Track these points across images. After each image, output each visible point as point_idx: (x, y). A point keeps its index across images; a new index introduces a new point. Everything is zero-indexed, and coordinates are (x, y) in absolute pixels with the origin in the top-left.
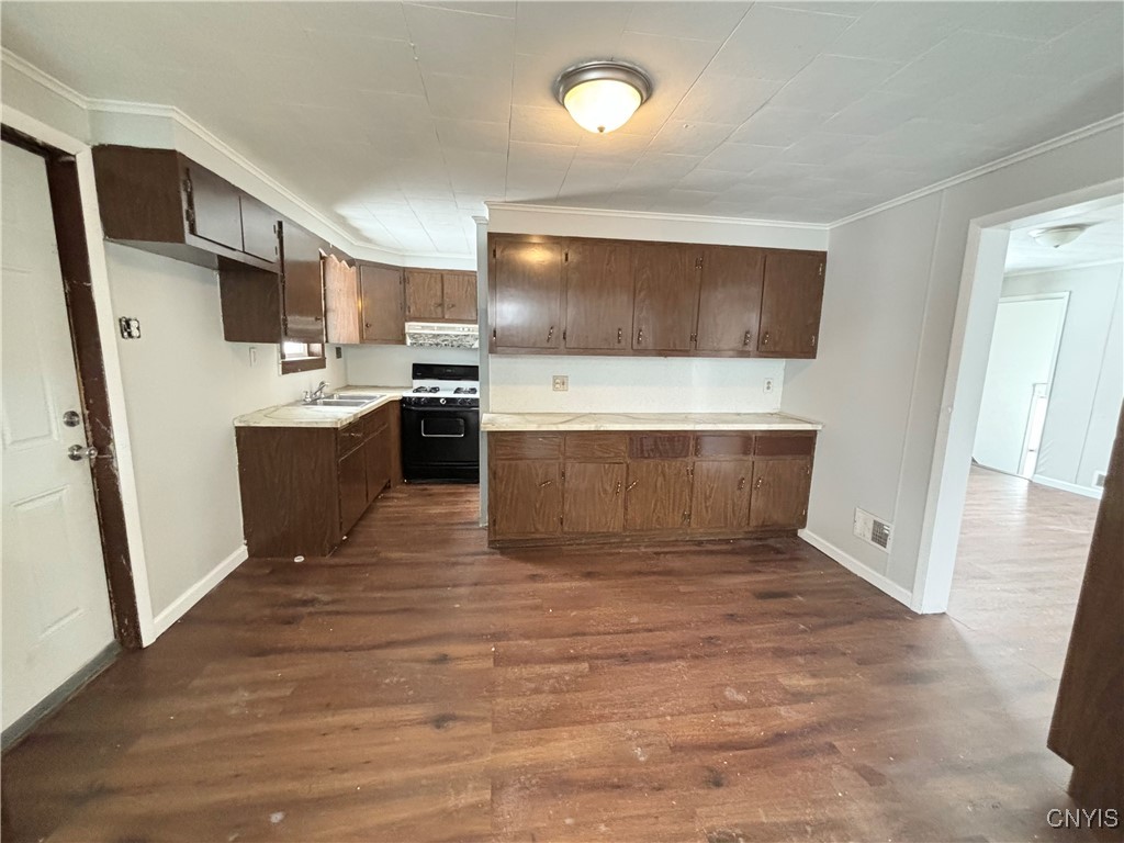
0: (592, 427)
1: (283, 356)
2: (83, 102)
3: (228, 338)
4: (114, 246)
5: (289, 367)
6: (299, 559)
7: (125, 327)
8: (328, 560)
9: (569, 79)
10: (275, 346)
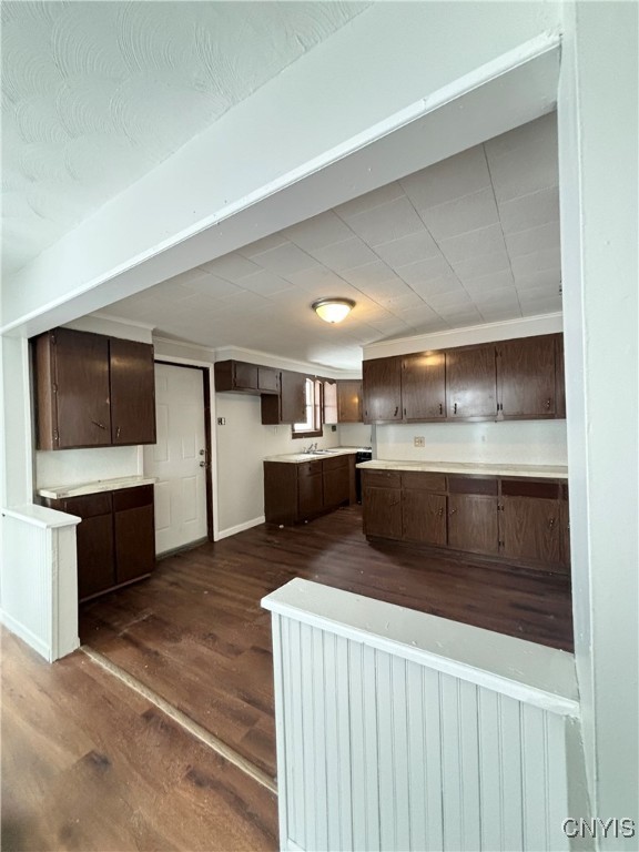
0: (419, 469)
1: (293, 430)
2: (213, 351)
3: (263, 423)
4: (219, 394)
5: (296, 436)
6: (281, 526)
7: (220, 421)
8: (292, 529)
9: (314, 306)
10: (290, 426)
